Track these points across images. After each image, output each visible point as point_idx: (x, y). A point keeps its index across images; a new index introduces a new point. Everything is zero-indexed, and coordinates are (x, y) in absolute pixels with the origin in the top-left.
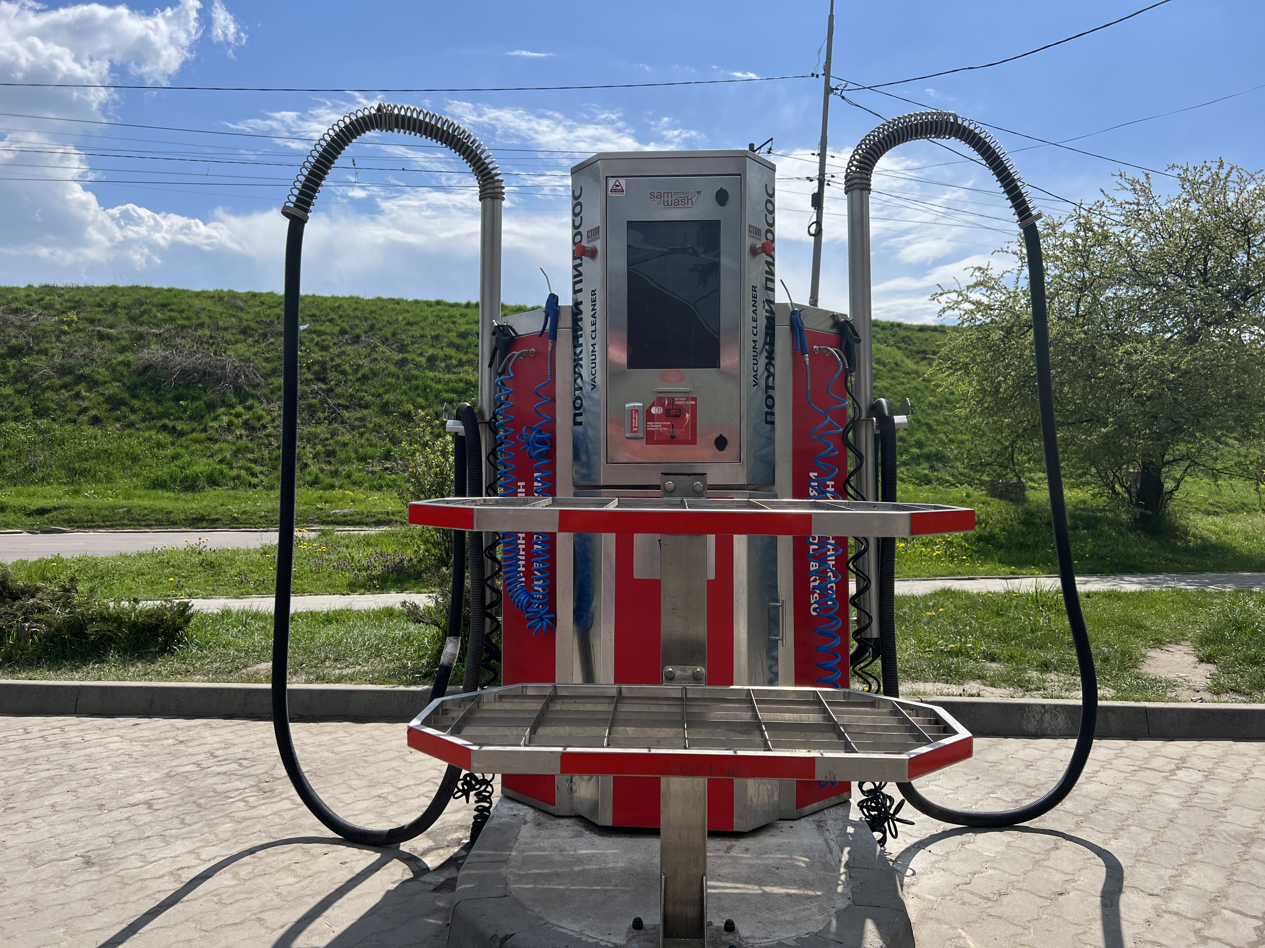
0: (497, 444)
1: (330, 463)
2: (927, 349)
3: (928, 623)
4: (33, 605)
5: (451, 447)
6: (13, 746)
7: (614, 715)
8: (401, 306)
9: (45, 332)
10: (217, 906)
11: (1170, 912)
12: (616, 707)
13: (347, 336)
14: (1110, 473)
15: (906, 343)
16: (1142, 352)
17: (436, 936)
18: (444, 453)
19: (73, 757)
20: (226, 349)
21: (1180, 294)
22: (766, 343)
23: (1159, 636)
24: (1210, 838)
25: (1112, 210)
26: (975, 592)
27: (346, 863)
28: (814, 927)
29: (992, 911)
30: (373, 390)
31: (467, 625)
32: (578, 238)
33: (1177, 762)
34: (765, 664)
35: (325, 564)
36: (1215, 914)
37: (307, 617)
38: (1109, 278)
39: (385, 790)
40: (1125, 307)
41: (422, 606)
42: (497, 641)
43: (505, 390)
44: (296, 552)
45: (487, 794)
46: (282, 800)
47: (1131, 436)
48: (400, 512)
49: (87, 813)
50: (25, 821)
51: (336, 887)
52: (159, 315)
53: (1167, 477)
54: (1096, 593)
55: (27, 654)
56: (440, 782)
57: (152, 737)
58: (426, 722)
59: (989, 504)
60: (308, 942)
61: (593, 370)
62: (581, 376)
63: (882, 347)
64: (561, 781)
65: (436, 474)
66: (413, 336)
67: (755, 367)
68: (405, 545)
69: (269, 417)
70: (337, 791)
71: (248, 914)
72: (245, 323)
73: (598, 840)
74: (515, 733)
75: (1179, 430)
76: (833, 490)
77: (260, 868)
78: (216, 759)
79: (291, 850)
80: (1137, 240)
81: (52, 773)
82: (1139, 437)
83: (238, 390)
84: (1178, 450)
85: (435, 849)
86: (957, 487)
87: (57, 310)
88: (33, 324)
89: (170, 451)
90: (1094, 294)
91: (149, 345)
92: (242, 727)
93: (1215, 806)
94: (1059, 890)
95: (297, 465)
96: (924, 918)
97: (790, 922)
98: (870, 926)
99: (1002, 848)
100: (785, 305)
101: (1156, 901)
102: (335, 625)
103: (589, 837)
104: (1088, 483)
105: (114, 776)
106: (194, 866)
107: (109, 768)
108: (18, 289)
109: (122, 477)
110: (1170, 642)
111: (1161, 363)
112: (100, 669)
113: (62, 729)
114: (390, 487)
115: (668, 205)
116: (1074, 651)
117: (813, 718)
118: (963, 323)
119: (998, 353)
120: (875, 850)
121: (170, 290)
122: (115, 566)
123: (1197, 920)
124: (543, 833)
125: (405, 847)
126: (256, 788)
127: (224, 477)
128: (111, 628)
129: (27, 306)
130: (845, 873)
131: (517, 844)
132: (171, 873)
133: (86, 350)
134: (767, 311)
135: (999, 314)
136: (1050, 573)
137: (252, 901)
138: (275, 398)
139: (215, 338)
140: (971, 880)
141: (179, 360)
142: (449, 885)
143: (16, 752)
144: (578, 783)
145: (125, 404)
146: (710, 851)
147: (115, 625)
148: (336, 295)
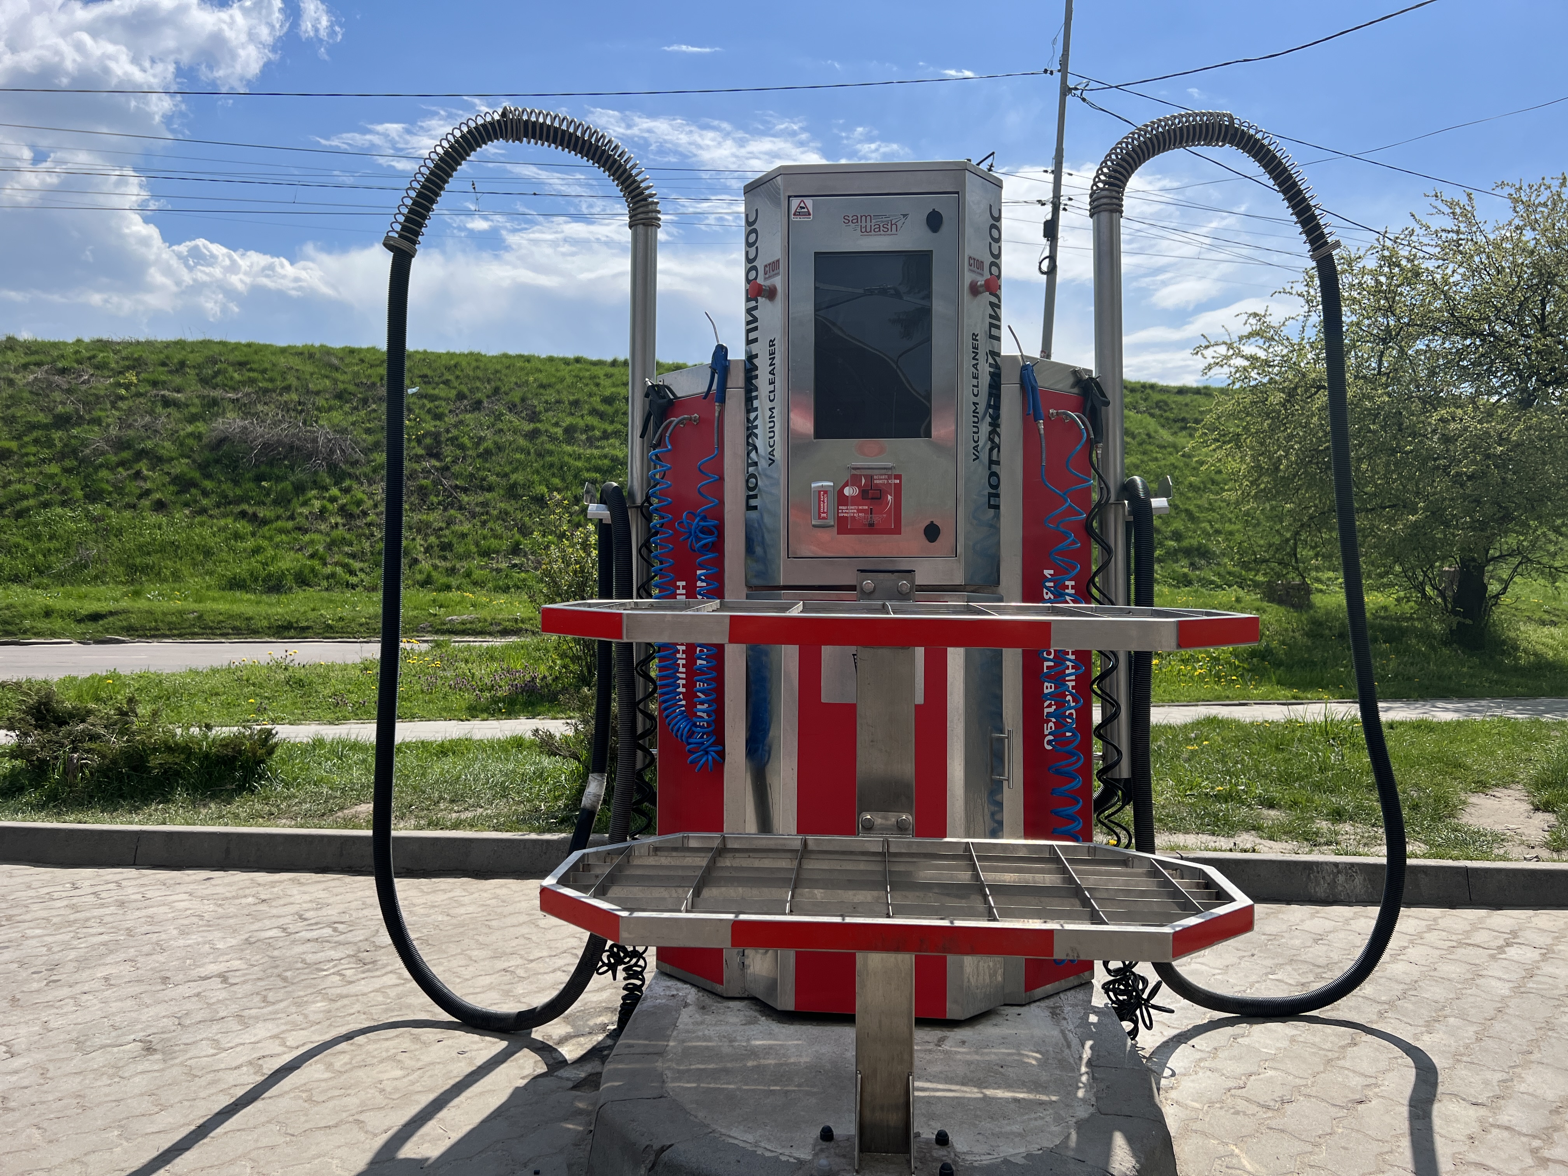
0: (650, 533)
1: (445, 558)
2: (1188, 416)
3: (1188, 760)
4: (83, 731)
5: (593, 539)
6: (58, 904)
7: (798, 874)
8: (533, 364)
9: (97, 397)
10: (306, 1105)
11: (1499, 1127)
12: (800, 863)
13: (465, 402)
14: (1419, 572)
15: (1160, 408)
16: (1461, 420)
17: (576, 1145)
18: (585, 546)
19: (132, 918)
20: (318, 418)
21: (1511, 345)
22: (989, 406)
23: (1483, 778)
24: (1550, 1033)
25: (1425, 240)
26: (1248, 720)
27: (465, 1052)
28: (1049, 1142)
29: (1273, 1123)
30: (498, 469)
31: (614, 759)
32: (753, 274)
33: (1506, 936)
34: (986, 810)
35: (439, 682)
36: (1556, 1129)
37: (417, 748)
38: (1421, 326)
39: (512, 963)
40: (1441, 362)
41: (558, 735)
42: (651, 779)
43: (661, 466)
44: (403, 667)
45: (639, 969)
46: (386, 973)
47: (1447, 525)
48: (531, 619)
49: (148, 988)
50: (71, 997)
51: (452, 1082)
52: (236, 375)
53: (1491, 577)
54: (1402, 723)
55: (76, 792)
56: (580, 953)
57: (228, 895)
58: (563, 881)
59: (1265, 611)
60: (417, 1151)
61: (772, 441)
62: (756, 448)
63: (1131, 413)
64: (731, 956)
65: (575, 572)
66: (546, 402)
67: (976, 436)
68: (537, 660)
69: (371, 502)
70: (454, 963)
71: (344, 1115)
72: (341, 386)
73: (777, 1028)
74: (675, 895)
75: (1507, 517)
76: (1073, 591)
77: (359, 1058)
78: (306, 923)
79: (397, 1036)
80: (1457, 277)
81: (105, 938)
82: (1456, 527)
83: (332, 468)
84: (1507, 543)
85: (575, 1036)
86: (1224, 589)
87: (112, 370)
88: (84, 387)
89: (250, 544)
90: (1400, 347)
91: (224, 412)
92: (337, 883)
93: (1557, 992)
94: (1357, 1097)
95: (404, 561)
96: (1186, 1130)
97: (1019, 1135)
98: (1119, 1141)
99: (1285, 1044)
100: (1014, 358)
101: (1482, 1112)
102: (451, 758)
103: (765, 1024)
104: (1391, 585)
105: (181, 942)
106: (279, 1055)
107: (175, 932)
108: (65, 344)
109: (192, 575)
110: (1497, 785)
111: (1487, 433)
112: (165, 811)
113: (119, 884)
114: (518, 588)
115: (865, 232)
116: (1376, 795)
117: (1049, 879)
118: (1234, 383)
119: (1278, 420)
120: (1125, 1044)
121: (249, 345)
122: (184, 684)
123: (1534, 1137)
124: (708, 1018)
125: (538, 1033)
126: (353, 960)
127: (316, 576)
128: (178, 761)
129: (76, 365)
130: (1087, 1073)
131: (675, 1033)
132: (250, 1063)
133: (148, 418)
134: (991, 365)
135: (1280, 372)
136: (1343, 697)
137: (348, 1099)
138: (378, 478)
139: (304, 404)
140: (1245, 1083)
141: (261, 432)
142: (592, 1082)
143: (62, 912)
144: (751, 956)
145: (195, 485)
146: (917, 1044)
147: (183, 756)
148: (452, 351)
